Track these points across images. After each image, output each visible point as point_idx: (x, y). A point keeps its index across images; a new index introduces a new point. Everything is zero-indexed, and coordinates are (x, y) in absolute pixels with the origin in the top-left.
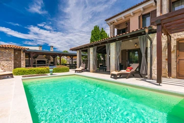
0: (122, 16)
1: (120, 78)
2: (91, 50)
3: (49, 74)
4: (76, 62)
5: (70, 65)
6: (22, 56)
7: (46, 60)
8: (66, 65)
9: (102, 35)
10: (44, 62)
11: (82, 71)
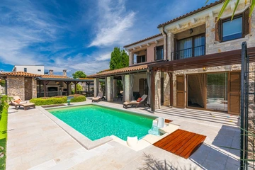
0: (139, 45)
1: (132, 107)
2: (109, 79)
3: (66, 104)
4: (93, 89)
5: (86, 92)
6: (33, 84)
7: (58, 86)
8: (81, 93)
9: (123, 58)
10: (56, 89)
11: (99, 100)
